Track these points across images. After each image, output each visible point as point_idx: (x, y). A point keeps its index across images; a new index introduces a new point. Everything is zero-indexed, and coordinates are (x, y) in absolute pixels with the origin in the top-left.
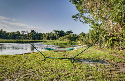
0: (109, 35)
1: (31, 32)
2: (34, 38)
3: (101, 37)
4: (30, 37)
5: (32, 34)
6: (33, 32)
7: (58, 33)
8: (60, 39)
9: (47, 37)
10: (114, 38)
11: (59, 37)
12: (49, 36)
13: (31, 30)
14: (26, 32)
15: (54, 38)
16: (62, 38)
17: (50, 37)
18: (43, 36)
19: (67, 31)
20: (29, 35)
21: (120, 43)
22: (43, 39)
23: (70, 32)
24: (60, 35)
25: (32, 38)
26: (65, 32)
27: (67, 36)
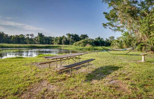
0: (139, 42)
1: (38, 35)
2: (41, 43)
3: (133, 43)
4: (37, 41)
5: (40, 38)
6: (41, 35)
7: (71, 37)
8: (75, 44)
9: (58, 41)
10: (142, 44)
11: (73, 41)
12: (61, 40)
13: (39, 33)
14: (32, 35)
15: (67, 43)
16: (78, 43)
17: (62, 42)
18: (53, 41)
19: (82, 35)
20: (36, 39)
21: (147, 47)
22: (53, 44)
23: (85, 36)
24: (74, 40)
25: (39, 42)
26: (80, 36)
27: (82, 40)
